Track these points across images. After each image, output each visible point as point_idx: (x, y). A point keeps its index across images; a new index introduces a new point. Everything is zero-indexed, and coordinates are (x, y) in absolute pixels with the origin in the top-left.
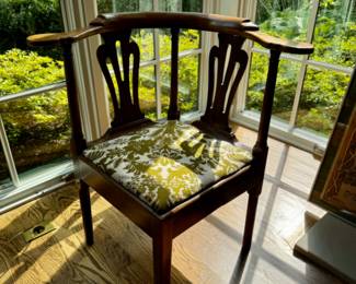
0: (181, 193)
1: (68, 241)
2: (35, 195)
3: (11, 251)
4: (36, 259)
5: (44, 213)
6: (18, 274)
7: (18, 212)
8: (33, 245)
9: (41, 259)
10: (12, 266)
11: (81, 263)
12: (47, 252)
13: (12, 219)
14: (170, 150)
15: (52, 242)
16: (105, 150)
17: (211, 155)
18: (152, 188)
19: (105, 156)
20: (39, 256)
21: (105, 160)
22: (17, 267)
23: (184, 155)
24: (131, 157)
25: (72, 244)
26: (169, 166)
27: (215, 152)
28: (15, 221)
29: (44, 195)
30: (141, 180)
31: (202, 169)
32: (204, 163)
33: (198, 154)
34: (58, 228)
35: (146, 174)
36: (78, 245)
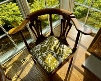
0: (54, 68)
1: (31, 63)
2: (22, 50)
3: (19, 66)
4: (25, 68)
5: (25, 55)
6: (22, 72)
7: (19, 55)
8: (24, 64)
9: (26, 68)
10: (20, 70)
11: (34, 69)
12: (27, 66)
13: (18, 57)
14: (51, 50)
15: (27, 63)
16: (35, 51)
17: (61, 52)
18: (47, 67)
19: (35, 53)
20: (25, 67)
21: (35, 55)
22: (21, 70)
23: (54, 53)
24: (41, 54)
25: (32, 64)
26: (51, 58)
27: (62, 50)
28: (19, 57)
29: (24, 50)
30: (44, 63)
31: (59, 59)
32: (59, 56)
33: (58, 52)
34: (28, 59)
35: (45, 61)
36: (33, 64)
